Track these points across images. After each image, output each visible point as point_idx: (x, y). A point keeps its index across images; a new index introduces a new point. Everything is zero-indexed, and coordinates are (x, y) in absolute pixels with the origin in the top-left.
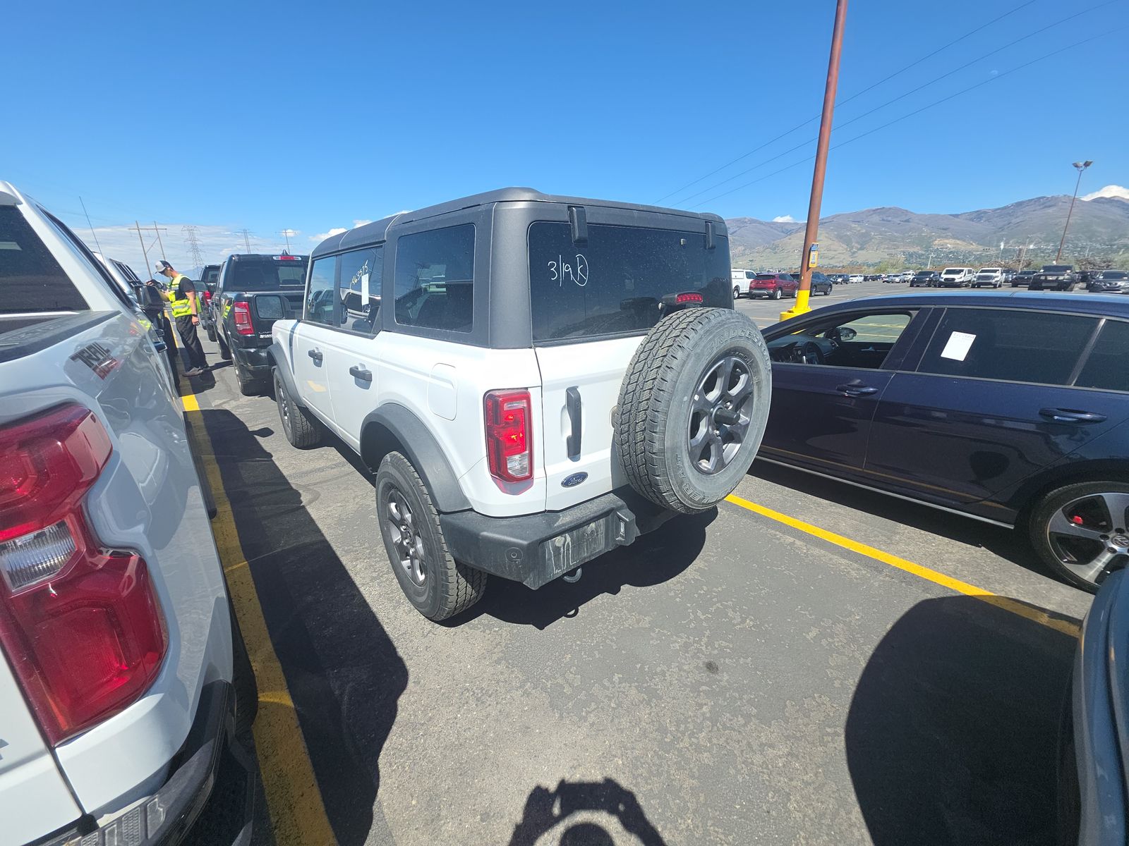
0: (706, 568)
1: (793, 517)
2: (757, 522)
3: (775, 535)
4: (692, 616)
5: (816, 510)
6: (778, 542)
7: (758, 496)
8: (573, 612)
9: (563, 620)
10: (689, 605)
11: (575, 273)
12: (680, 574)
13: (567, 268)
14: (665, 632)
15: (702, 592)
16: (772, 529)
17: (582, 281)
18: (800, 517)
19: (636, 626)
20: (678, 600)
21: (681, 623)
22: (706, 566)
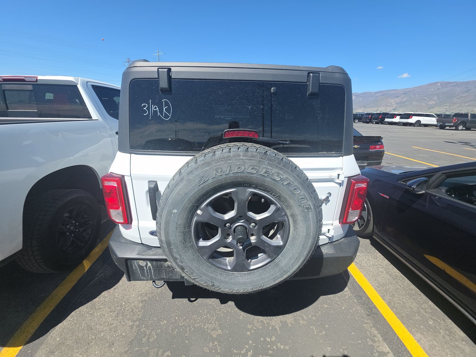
0: (290, 325)
1: (411, 332)
2: (368, 315)
3: (375, 336)
4: (243, 352)
5: (444, 337)
6: (370, 343)
7: (393, 296)
8: (194, 299)
9: (185, 301)
10: (250, 342)
11: (161, 111)
12: (269, 317)
13: (155, 108)
14: (219, 348)
15: (268, 340)
16: (378, 329)
17: (166, 116)
18: (419, 335)
19: (209, 331)
20: (249, 333)
21: (233, 350)
22: (291, 323)
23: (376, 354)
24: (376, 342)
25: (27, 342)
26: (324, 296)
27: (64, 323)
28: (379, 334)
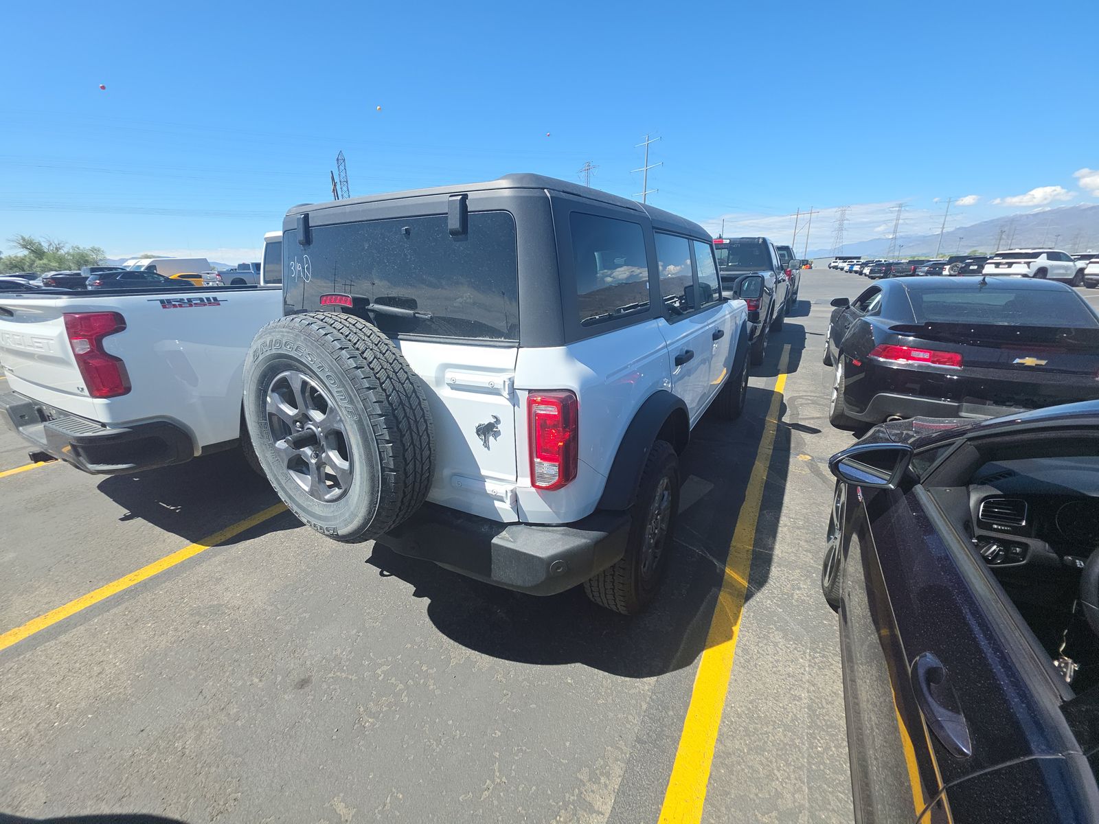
0: (475, 670)
2: (639, 741)
10: (399, 656)
11: (304, 272)
15: (422, 668)
16: (629, 770)
17: (307, 278)
20: (408, 646)
22: (480, 669)
23: (572, 798)
24: (597, 782)
25: (223, 542)
26: (586, 666)
27: (256, 540)
28: (620, 779)
